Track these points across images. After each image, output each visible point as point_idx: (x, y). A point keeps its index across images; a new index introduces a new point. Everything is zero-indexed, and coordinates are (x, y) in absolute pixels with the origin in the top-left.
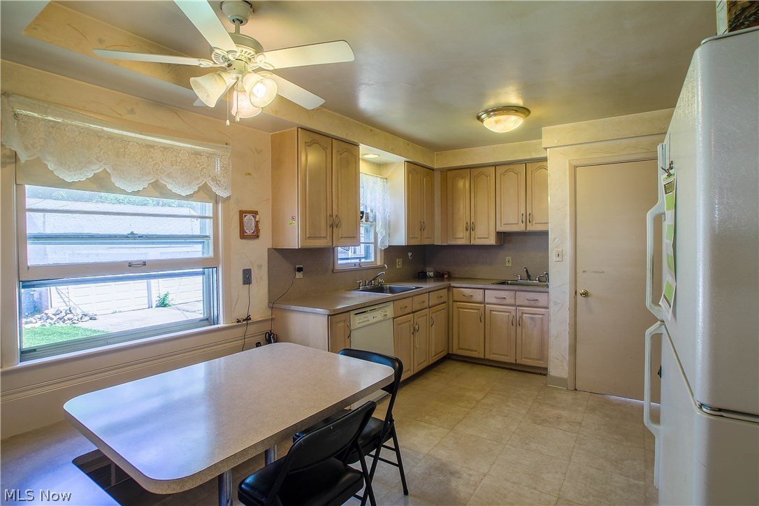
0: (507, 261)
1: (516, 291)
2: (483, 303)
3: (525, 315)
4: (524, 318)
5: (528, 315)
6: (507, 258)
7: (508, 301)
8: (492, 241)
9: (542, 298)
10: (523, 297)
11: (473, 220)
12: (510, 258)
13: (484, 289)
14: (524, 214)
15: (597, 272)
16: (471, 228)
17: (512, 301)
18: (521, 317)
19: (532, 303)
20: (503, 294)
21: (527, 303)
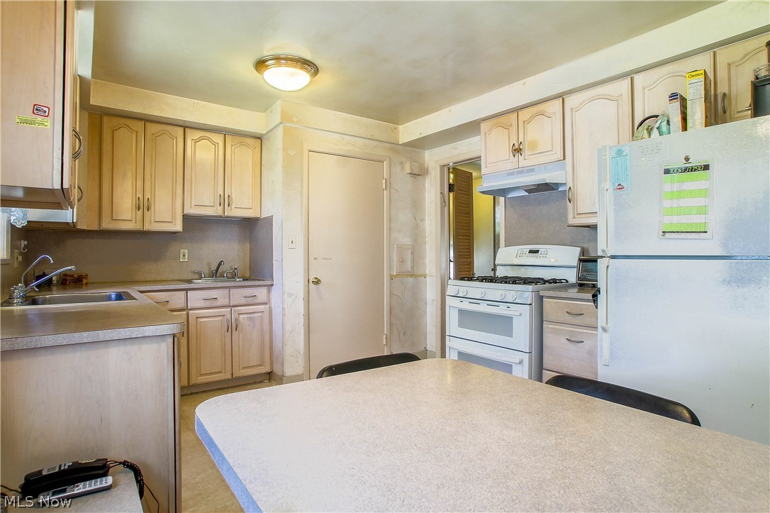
0: (181, 255)
1: (229, 288)
2: (186, 309)
3: (241, 316)
4: (241, 320)
5: (245, 316)
6: (182, 251)
7: (220, 302)
8: (178, 227)
9: (261, 293)
10: (238, 295)
11: (148, 195)
12: (186, 251)
13: (187, 290)
14: (222, 195)
15: (326, 259)
16: (143, 206)
17: (226, 302)
18: (237, 320)
19: (250, 300)
20: (213, 294)
21: (243, 301)
